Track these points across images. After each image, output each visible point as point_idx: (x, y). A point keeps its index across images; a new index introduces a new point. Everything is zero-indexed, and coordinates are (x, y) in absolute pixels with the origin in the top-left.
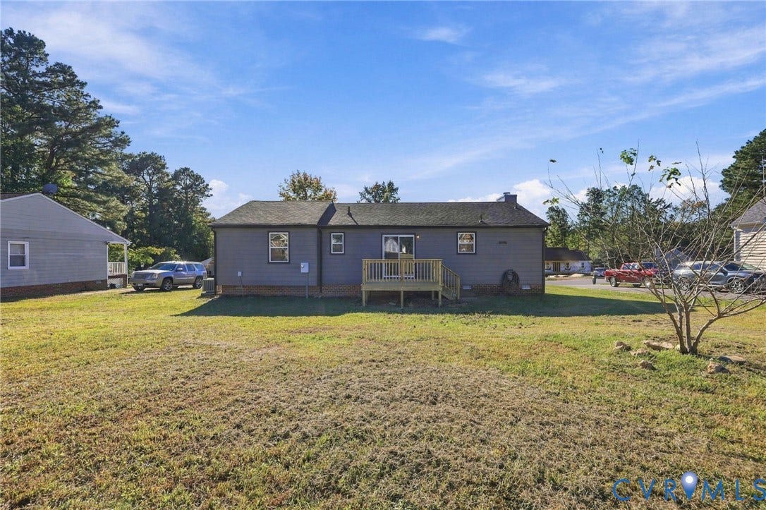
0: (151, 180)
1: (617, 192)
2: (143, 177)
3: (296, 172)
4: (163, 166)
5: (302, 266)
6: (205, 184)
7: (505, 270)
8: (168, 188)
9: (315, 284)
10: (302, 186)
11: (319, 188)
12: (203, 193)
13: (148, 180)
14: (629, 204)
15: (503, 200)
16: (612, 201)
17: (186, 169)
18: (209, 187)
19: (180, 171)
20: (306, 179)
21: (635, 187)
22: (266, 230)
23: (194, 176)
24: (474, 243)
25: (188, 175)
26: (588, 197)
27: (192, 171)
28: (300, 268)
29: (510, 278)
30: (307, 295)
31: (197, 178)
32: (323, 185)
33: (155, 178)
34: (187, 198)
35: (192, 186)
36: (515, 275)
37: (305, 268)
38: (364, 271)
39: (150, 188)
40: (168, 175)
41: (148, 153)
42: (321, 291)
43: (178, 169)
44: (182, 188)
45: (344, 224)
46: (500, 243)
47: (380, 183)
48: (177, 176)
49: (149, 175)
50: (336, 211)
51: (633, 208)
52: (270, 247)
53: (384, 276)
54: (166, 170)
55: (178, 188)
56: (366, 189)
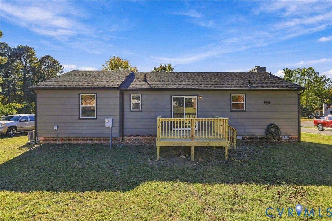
0: (26, 62)
1: (300, 71)
2: (20, 60)
3: (113, 57)
4: (33, 54)
5: (107, 121)
6: (60, 65)
7: (269, 124)
8: (35, 67)
9: (117, 136)
10: (116, 65)
11: (127, 67)
12: (58, 71)
13: (24, 62)
14: (307, 78)
15: (256, 71)
16: (297, 76)
17: (49, 56)
18: (62, 67)
19: (44, 57)
20: (119, 61)
21: (311, 69)
22: (78, 92)
23: (53, 60)
24: (244, 103)
25: (50, 60)
26: (284, 74)
27: (52, 58)
28: (105, 122)
29: (273, 130)
30: (111, 144)
31: (55, 61)
32: (129, 65)
33: (28, 61)
34: (48, 73)
35: (51, 66)
36: (277, 128)
37: (109, 123)
38: (158, 129)
39: (25, 67)
40: (35, 59)
41: (24, 46)
42: (122, 141)
43: (43, 56)
44: (46, 67)
45: (140, 87)
46: (265, 103)
47: (163, 65)
48: (43, 60)
49: (24, 59)
50: (135, 78)
51: (309, 81)
52: (81, 106)
53: (173, 129)
54: (34, 56)
55: (43, 67)
56: (155, 69)
